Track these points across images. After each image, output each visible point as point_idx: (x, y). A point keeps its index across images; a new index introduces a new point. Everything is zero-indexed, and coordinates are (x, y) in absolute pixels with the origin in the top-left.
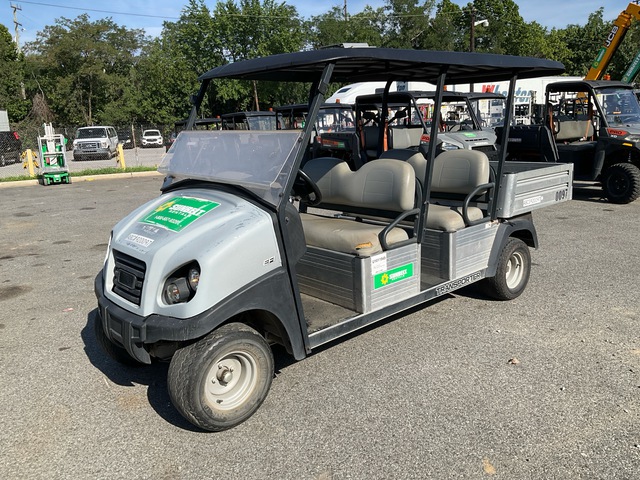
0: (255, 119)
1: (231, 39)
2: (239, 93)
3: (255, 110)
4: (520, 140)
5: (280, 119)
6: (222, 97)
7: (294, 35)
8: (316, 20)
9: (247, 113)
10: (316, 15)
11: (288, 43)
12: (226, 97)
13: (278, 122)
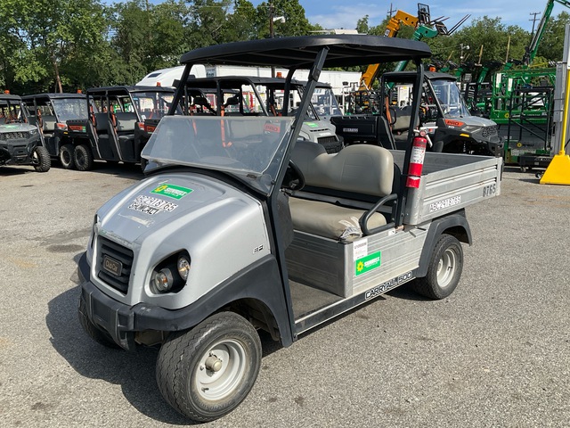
0: (61, 101)
1: (27, 19)
2: (39, 74)
3: (58, 92)
4: (356, 130)
5: (91, 102)
6: (20, 78)
7: (96, 19)
8: (119, 6)
9: (51, 96)
10: (118, 3)
11: (89, 27)
12: (25, 79)
13: (89, 105)
